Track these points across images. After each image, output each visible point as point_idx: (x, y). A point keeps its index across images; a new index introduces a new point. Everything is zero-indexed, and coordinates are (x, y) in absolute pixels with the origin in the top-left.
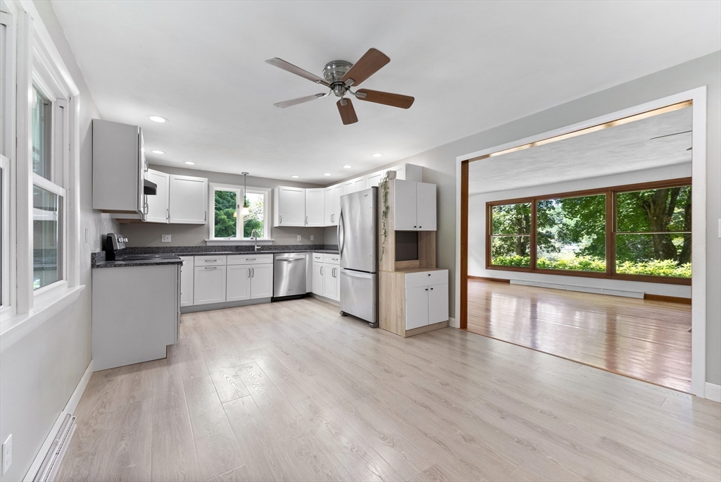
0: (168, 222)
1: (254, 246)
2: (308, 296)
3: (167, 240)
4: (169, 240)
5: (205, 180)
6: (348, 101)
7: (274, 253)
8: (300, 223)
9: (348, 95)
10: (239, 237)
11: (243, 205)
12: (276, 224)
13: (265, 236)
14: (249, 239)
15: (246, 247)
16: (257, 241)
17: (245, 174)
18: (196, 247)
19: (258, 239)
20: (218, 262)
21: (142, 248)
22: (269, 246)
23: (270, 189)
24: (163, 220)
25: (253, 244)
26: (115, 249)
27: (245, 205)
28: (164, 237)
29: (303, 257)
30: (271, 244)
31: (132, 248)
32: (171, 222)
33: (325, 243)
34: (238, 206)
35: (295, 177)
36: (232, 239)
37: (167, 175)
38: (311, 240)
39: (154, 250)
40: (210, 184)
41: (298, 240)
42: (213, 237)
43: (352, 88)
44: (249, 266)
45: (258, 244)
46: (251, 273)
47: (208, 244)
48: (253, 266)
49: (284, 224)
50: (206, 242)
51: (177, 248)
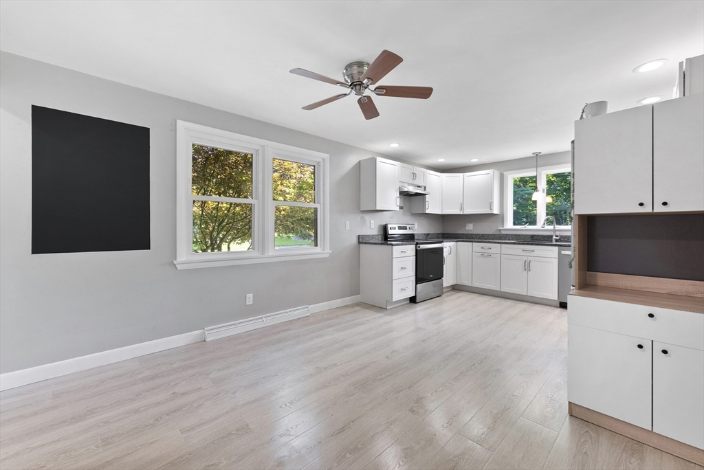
0: (462, 213)
1: (551, 236)
3: (471, 228)
5: (491, 171)
6: (369, 98)
7: (559, 246)
9: (367, 92)
10: (540, 226)
16: (555, 231)
17: (537, 155)
20: (493, 250)
24: (457, 212)
26: (389, 234)
28: (467, 225)
32: (465, 213)
36: (532, 227)
37: (461, 175)
40: (505, 173)
42: (510, 226)
43: (370, 87)
44: (526, 258)
45: (558, 233)
46: (527, 266)
47: (503, 232)
48: (530, 259)
50: (500, 230)
51: (477, 235)
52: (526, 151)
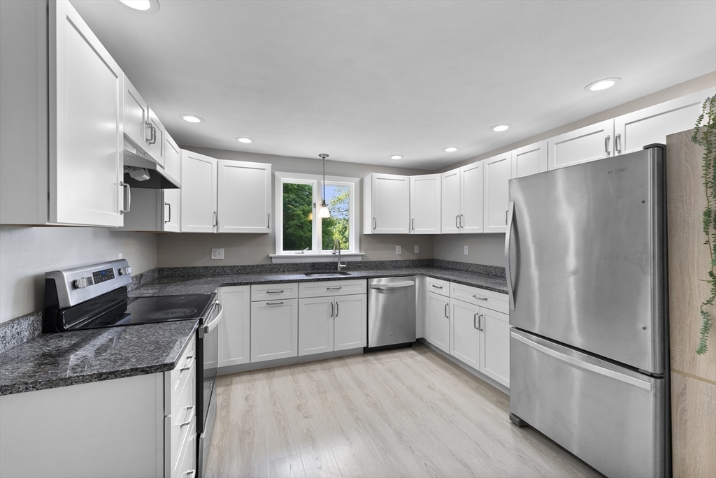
0: (215, 232)
1: (337, 263)
2: (419, 344)
3: (219, 256)
4: (222, 257)
5: (267, 166)
7: (368, 278)
8: (403, 230)
10: (316, 251)
11: (321, 202)
12: (368, 230)
13: (352, 249)
14: (329, 252)
15: (326, 264)
16: (340, 256)
17: (324, 156)
18: (258, 266)
19: (343, 252)
20: (286, 294)
21: (185, 268)
22: (357, 263)
23: (358, 179)
24: (208, 228)
25: (336, 260)
26: (61, 305)
27: (324, 204)
28: (215, 252)
29: (410, 283)
30: (359, 259)
31: (172, 269)
32: (221, 231)
33: (436, 257)
34: (315, 204)
35: (397, 158)
36: (306, 252)
37: (214, 160)
38: (415, 253)
39: (201, 271)
40: (277, 173)
41: (396, 254)
42: (281, 252)
44: (331, 299)
45: (343, 260)
46: (334, 311)
47: (274, 261)
48: (337, 299)
49: (380, 231)
50: (271, 258)
51: (232, 268)
52: (310, 149)
